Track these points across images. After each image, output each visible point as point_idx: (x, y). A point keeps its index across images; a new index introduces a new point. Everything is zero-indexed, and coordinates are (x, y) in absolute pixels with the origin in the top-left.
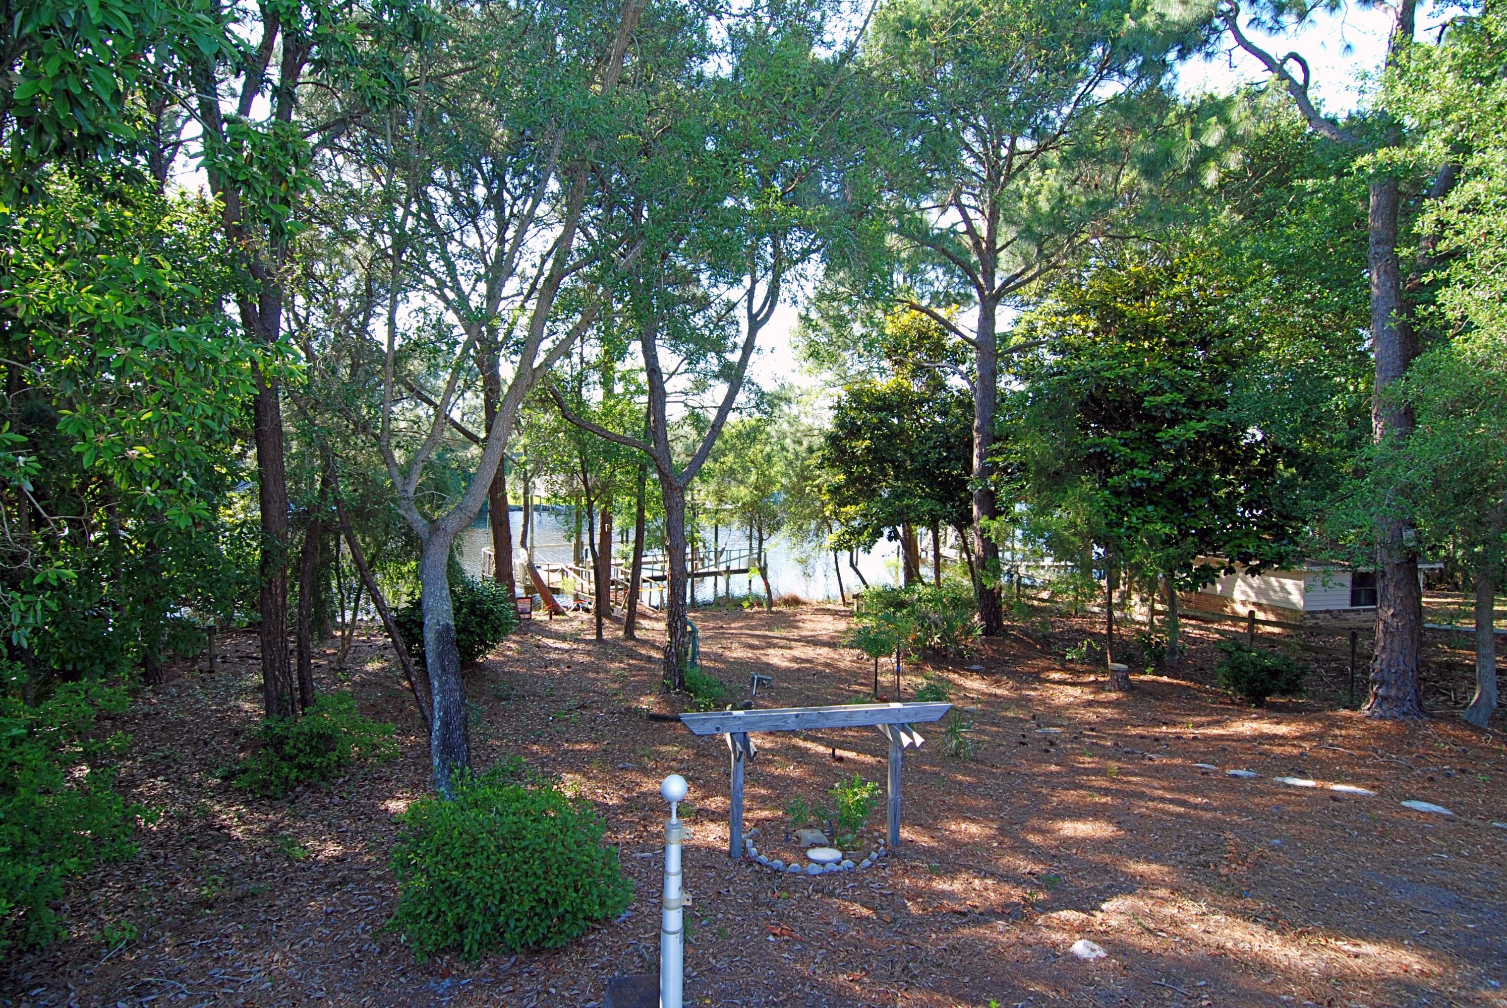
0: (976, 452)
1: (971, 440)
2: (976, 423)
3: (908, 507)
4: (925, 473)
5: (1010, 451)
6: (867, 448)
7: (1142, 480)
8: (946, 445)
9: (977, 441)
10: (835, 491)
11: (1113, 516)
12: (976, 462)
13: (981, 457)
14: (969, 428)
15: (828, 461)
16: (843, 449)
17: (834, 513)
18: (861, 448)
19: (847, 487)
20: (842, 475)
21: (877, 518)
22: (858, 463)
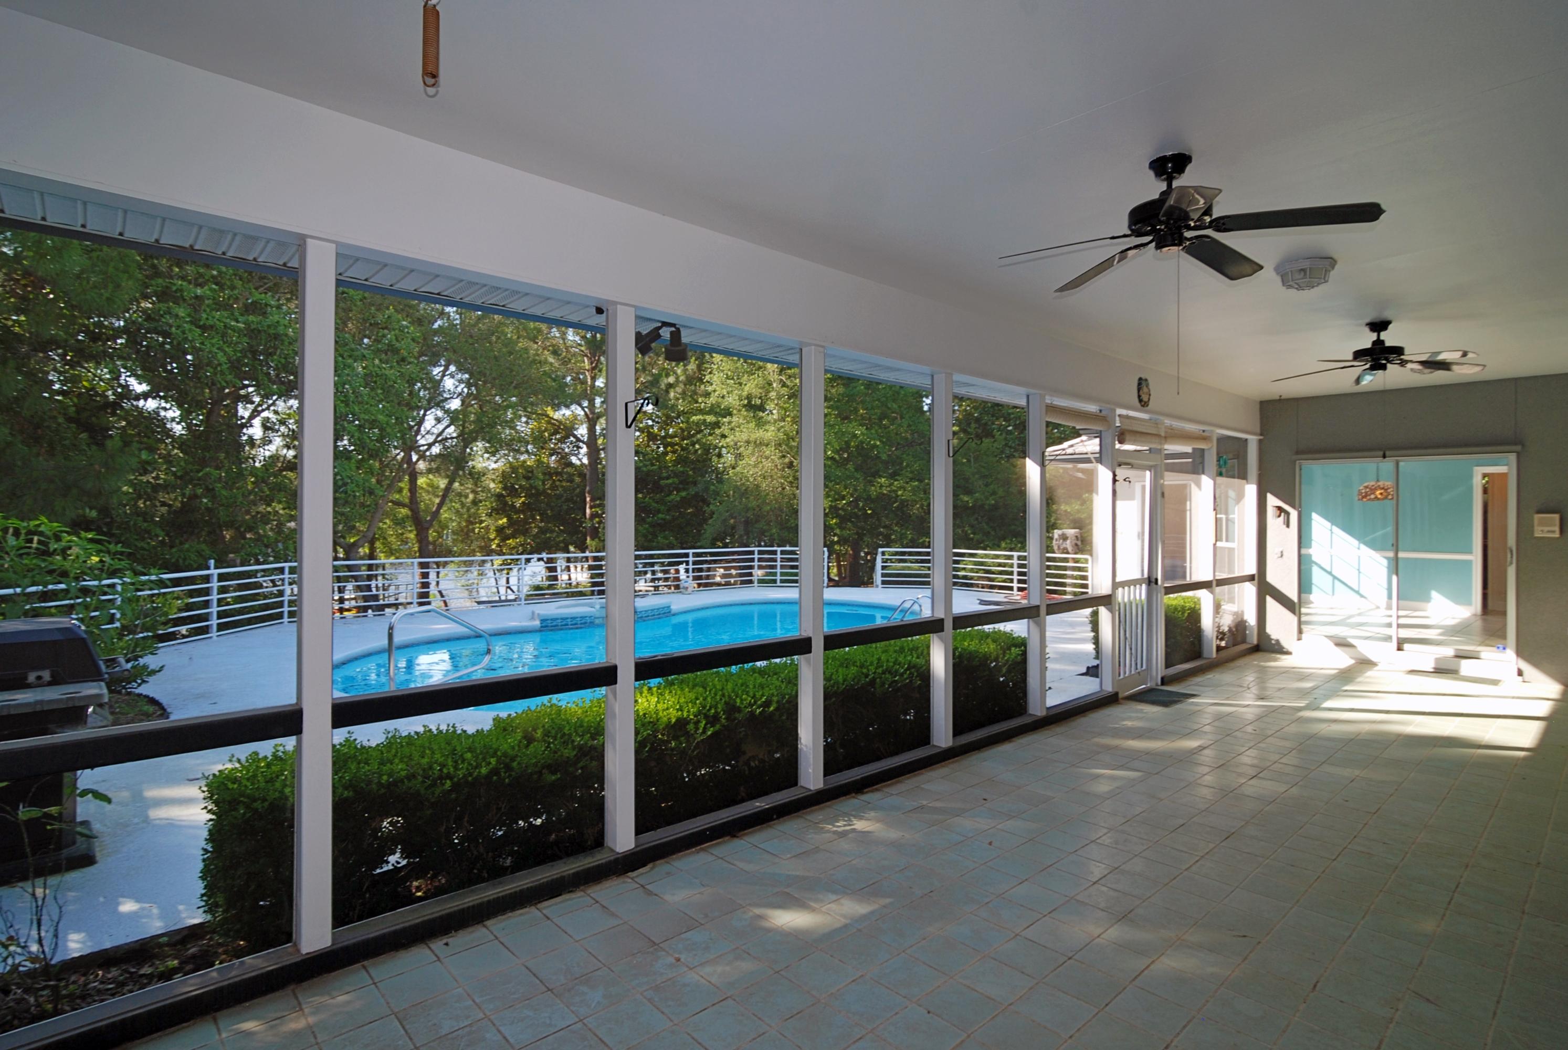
0: (588, 506)
1: (586, 498)
2: (588, 488)
3: (549, 538)
4: (559, 518)
6: (523, 503)
7: (662, 519)
8: (571, 501)
9: (588, 499)
10: (500, 530)
12: (588, 511)
15: (495, 512)
16: (506, 504)
17: (498, 545)
18: (518, 503)
19: (508, 528)
20: (505, 520)
21: (531, 546)
22: (518, 511)
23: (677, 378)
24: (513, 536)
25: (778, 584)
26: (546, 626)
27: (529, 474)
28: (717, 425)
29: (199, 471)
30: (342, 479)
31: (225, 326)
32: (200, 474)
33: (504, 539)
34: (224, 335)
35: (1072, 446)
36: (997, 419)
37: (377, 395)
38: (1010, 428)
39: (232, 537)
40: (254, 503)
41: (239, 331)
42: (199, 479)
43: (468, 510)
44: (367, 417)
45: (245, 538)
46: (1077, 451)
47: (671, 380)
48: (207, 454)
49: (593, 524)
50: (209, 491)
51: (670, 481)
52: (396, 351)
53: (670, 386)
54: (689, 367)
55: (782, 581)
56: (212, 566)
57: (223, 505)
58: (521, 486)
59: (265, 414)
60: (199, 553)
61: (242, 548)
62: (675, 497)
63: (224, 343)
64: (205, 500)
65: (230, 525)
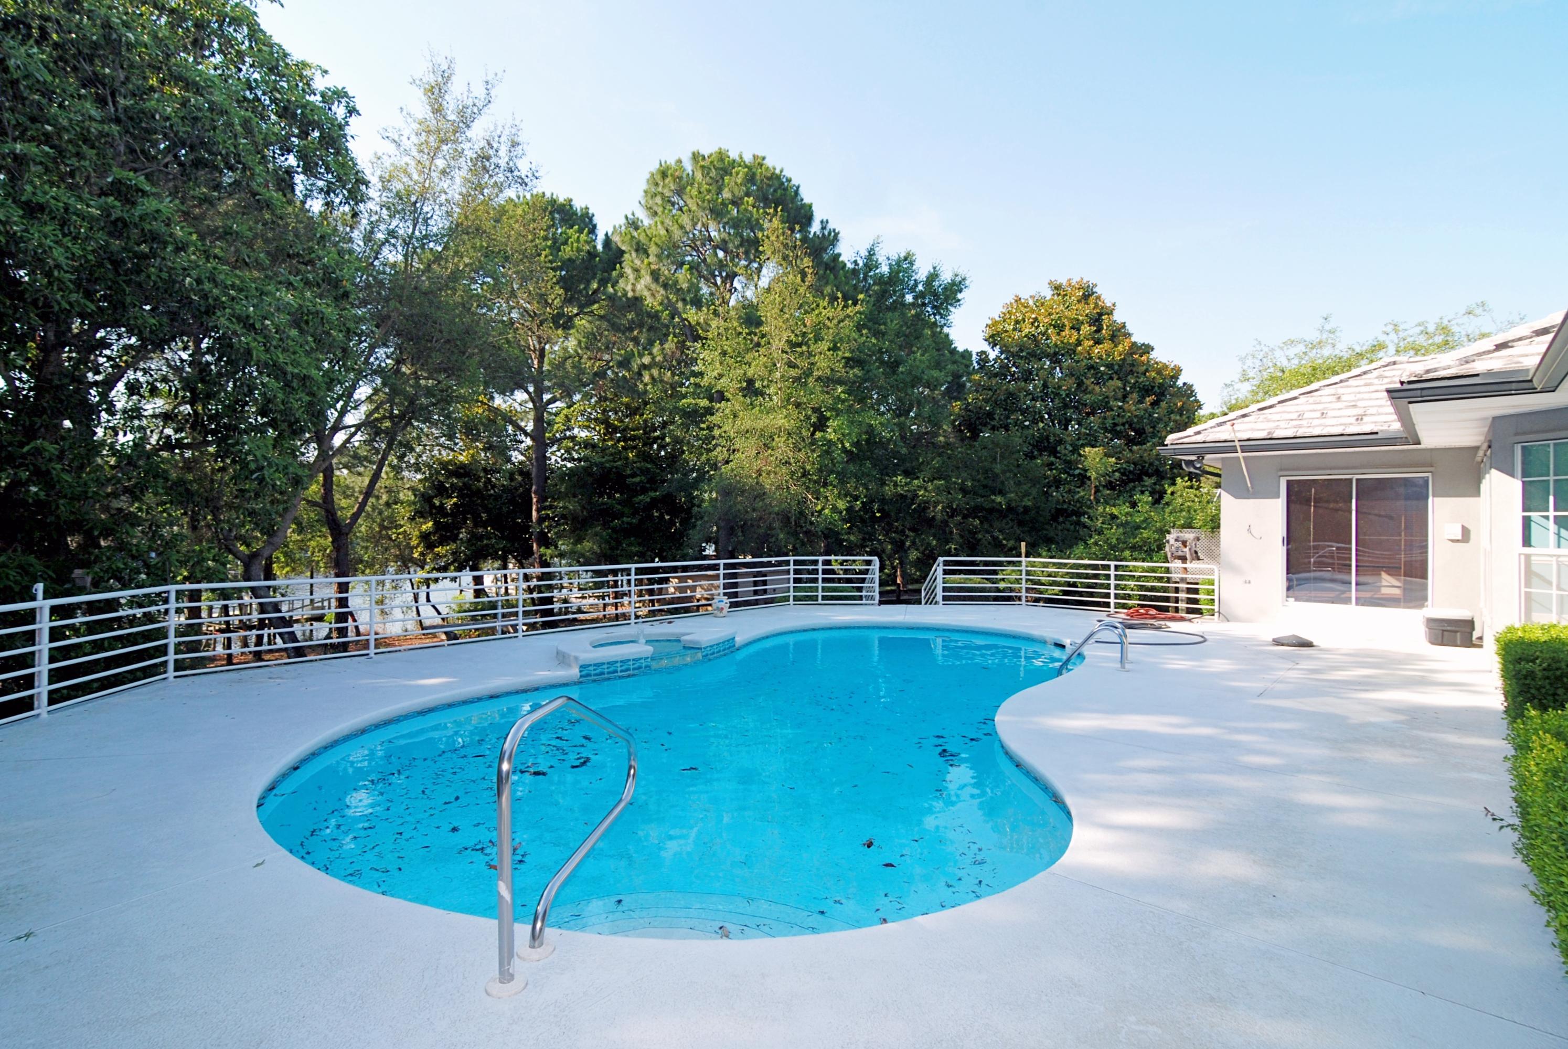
0: (534, 507)
1: (531, 499)
2: (534, 488)
3: (487, 545)
4: (496, 521)
5: (556, 507)
6: (454, 504)
7: (628, 523)
8: (512, 501)
9: (535, 500)
10: (424, 537)
11: (613, 544)
12: (534, 514)
13: (538, 511)
14: (529, 490)
15: (420, 514)
16: (432, 506)
17: (422, 554)
18: (450, 503)
19: (434, 533)
20: (430, 524)
21: (465, 554)
22: (445, 515)
23: (653, 358)
24: (441, 543)
25: (820, 601)
26: (589, 675)
27: (461, 471)
28: (710, 411)
29: (22, 445)
30: (256, 461)
31: (66, 210)
32: (26, 449)
33: (430, 546)
34: (63, 223)
35: (1199, 433)
36: (1012, 413)
37: (307, 343)
38: (1027, 423)
39: (79, 545)
40: (115, 495)
41: (92, 219)
42: (23, 456)
43: (380, 513)
44: (296, 371)
45: (99, 547)
46: (1208, 439)
47: (646, 360)
48: (38, 421)
49: (542, 530)
50: (42, 476)
51: (637, 479)
52: (336, 284)
53: (645, 367)
54: (666, 346)
55: (824, 598)
56: (40, 595)
57: (65, 497)
58: (452, 484)
59: (130, 375)
60: (24, 569)
61: (95, 562)
62: (644, 498)
63: (64, 235)
64: (34, 489)
65: (76, 526)
